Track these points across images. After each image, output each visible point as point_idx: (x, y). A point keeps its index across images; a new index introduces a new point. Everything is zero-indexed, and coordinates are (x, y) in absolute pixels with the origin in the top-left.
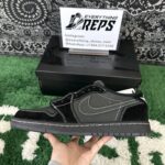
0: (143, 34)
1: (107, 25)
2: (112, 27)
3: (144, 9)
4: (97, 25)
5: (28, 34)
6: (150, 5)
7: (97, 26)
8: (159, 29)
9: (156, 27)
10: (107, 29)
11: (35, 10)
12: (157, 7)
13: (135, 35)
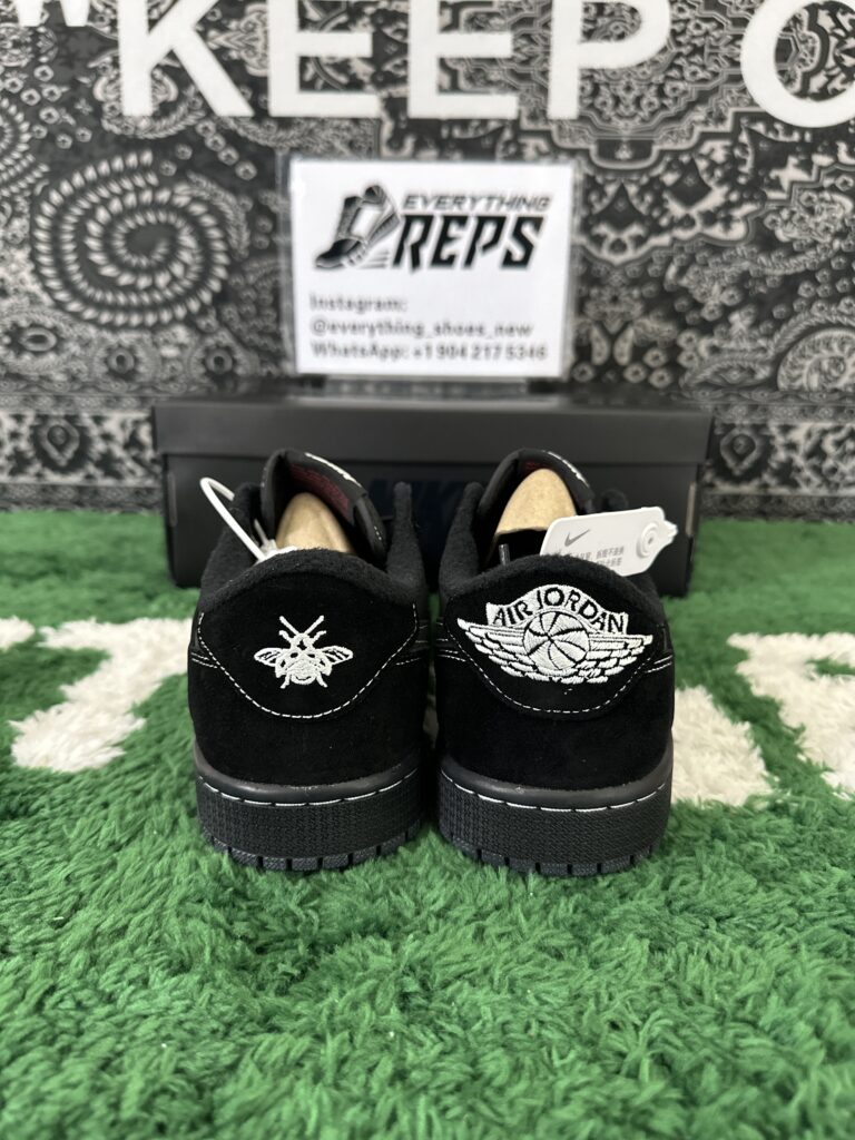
0: (673, 349)
1: (507, 240)
2: (528, 247)
3: (656, 230)
4: (462, 239)
5: (122, 370)
6: (676, 209)
7: (459, 247)
8: (740, 321)
9: (727, 310)
10: (508, 261)
11: (174, 248)
12: (710, 218)
13: (638, 353)
